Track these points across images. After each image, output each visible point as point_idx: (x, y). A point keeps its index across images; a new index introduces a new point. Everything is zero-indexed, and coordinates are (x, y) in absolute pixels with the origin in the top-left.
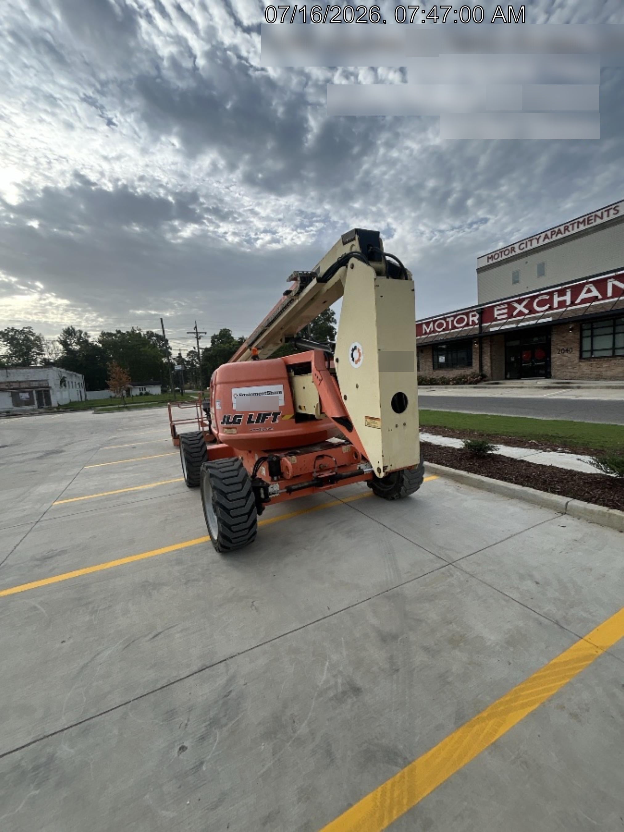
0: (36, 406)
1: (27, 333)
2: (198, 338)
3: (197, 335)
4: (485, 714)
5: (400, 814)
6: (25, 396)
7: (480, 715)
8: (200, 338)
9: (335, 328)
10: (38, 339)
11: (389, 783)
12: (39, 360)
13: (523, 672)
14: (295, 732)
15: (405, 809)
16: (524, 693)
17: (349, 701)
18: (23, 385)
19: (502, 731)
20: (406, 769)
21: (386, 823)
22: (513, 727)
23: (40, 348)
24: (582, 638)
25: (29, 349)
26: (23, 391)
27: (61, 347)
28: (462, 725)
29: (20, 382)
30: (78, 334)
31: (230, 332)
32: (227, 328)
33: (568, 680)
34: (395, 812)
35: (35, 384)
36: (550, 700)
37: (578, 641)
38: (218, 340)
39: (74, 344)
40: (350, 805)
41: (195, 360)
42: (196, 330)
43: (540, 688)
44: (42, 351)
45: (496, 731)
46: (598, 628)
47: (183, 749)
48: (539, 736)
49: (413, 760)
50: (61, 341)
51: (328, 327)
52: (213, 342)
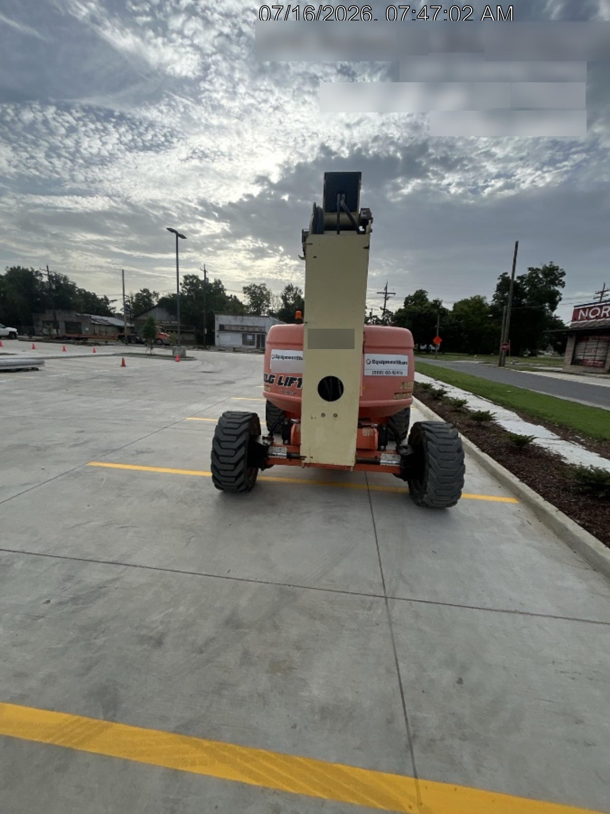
0: (255, 347)
1: (262, 288)
2: (386, 299)
3: (386, 295)
4: (206, 743)
5: (63, 745)
6: (250, 337)
7: (201, 740)
8: (387, 299)
9: (561, 292)
10: (269, 293)
11: (85, 719)
12: (266, 311)
13: (294, 745)
14: (95, 638)
15: (68, 746)
16: (265, 763)
17: (146, 646)
18: (250, 329)
19: (197, 770)
20: (105, 723)
21: (48, 741)
22: (210, 777)
23: (268, 301)
24: (416, 777)
25: (262, 301)
26: (250, 333)
27: (282, 301)
28: (180, 733)
29: (248, 327)
30: (295, 291)
31: (426, 294)
32: (423, 289)
33: (325, 797)
34: (60, 741)
35: (257, 330)
36: (275, 792)
37: (406, 775)
38: (412, 302)
39: (291, 299)
40: (52, 710)
41: (389, 320)
42: (386, 291)
43: (285, 775)
44: (269, 303)
45: (193, 764)
46: (459, 787)
47: (48, 602)
48: (216, 807)
49: (117, 722)
50: (283, 296)
51: (550, 291)
52: (406, 303)
